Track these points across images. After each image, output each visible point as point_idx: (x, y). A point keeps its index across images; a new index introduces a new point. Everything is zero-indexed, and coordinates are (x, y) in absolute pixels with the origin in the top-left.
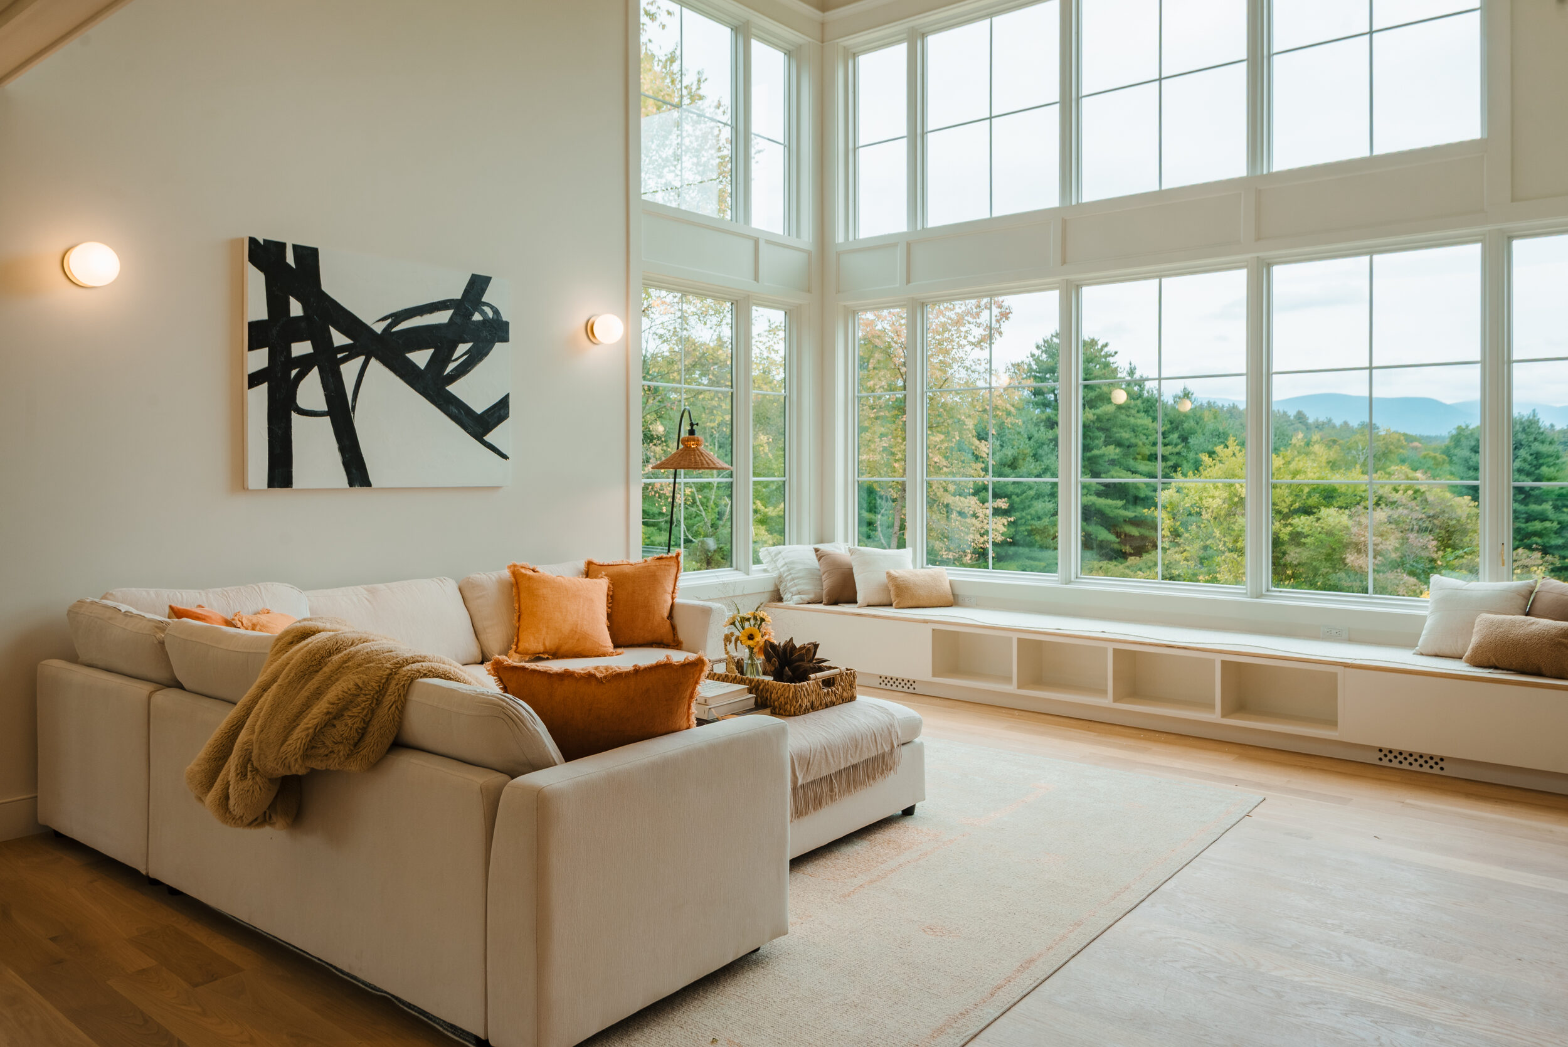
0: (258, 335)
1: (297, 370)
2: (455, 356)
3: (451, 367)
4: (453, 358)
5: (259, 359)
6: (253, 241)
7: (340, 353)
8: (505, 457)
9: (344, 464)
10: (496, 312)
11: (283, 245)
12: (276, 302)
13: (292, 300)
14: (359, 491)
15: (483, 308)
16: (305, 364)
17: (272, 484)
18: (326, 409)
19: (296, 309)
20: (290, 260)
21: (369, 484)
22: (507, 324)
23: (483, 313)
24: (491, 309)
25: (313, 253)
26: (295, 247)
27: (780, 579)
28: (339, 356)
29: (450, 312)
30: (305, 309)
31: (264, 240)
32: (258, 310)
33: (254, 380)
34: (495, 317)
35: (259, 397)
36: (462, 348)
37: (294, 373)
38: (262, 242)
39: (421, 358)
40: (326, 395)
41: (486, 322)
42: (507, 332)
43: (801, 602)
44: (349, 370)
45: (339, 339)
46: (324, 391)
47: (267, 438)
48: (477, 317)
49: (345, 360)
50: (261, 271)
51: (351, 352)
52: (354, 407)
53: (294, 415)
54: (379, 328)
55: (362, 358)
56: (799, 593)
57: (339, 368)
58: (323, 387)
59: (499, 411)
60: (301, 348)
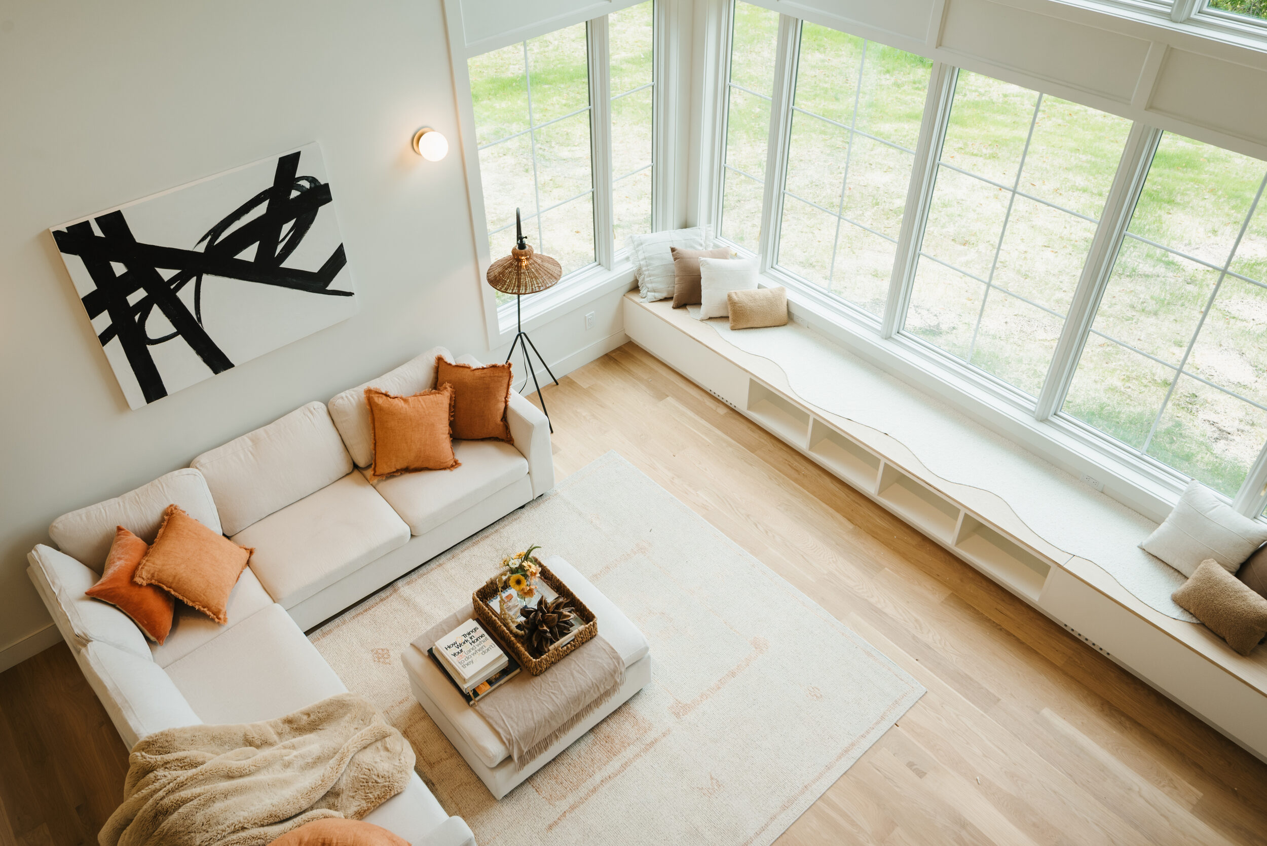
0: (93, 305)
1: (139, 315)
2: (281, 237)
3: (280, 247)
4: (280, 240)
5: (104, 321)
6: (57, 234)
7: (172, 285)
8: (350, 294)
9: (206, 361)
10: (312, 180)
11: (87, 223)
12: (99, 270)
13: (113, 264)
14: (225, 374)
15: (299, 183)
16: (144, 307)
17: (150, 398)
18: (175, 330)
19: (119, 269)
20: (98, 232)
21: (232, 366)
22: (326, 186)
23: (299, 188)
24: (307, 180)
25: (118, 216)
26: (98, 220)
27: (639, 271)
28: (172, 287)
29: (266, 204)
30: (126, 265)
31: (67, 228)
32: (86, 285)
33: (105, 338)
34: (313, 185)
35: (115, 348)
36: (287, 228)
37: (137, 318)
38: (66, 231)
39: (249, 254)
40: (171, 321)
41: (305, 192)
42: (328, 192)
43: (655, 300)
44: (186, 295)
45: (167, 274)
46: (169, 318)
47: (133, 373)
48: (294, 194)
49: (178, 288)
50: (76, 254)
51: (181, 280)
52: (199, 319)
53: (149, 347)
54: (201, 248)
55: (194, 279)
56: (654, 291)
57: (176, 296)
58: (167, 316)
59: (338, 260)
60: (136, 297)
